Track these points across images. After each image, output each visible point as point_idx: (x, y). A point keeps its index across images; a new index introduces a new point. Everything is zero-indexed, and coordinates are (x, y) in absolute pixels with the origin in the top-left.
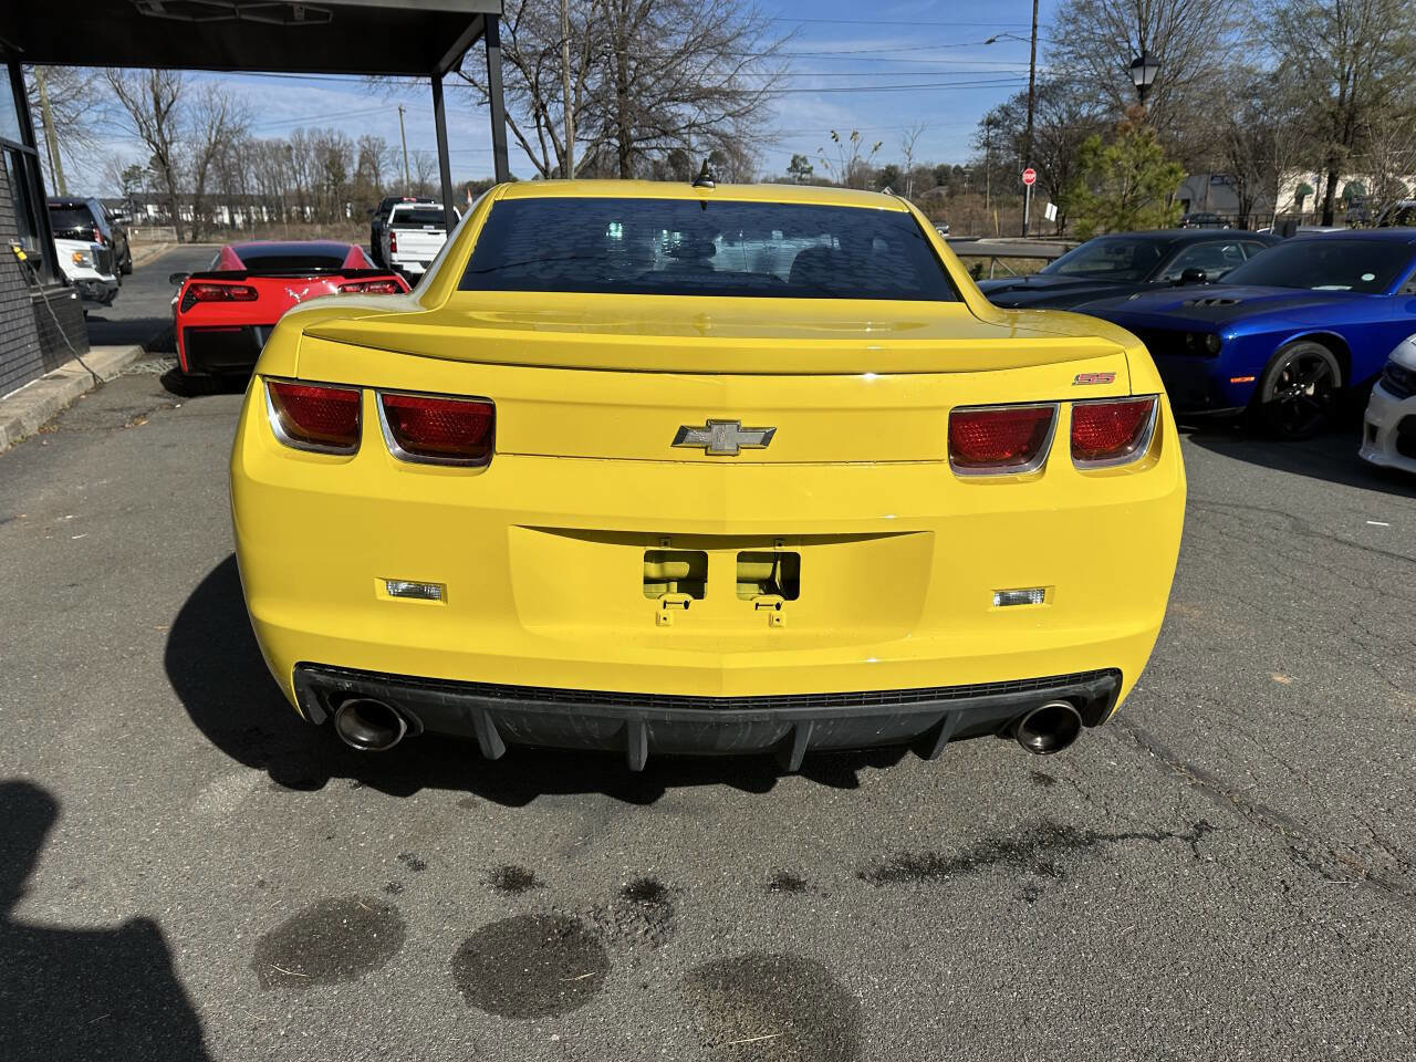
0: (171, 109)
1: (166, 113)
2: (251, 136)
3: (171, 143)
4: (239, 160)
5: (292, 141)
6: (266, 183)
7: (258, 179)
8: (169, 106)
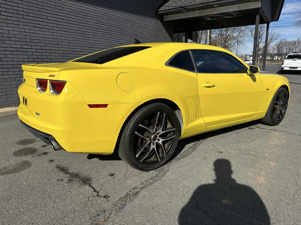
0: (262, 36)
1: (260, 37)
2: (287, 40)
3: (260, 43)
4: (283, 46)
5: (297, 40)
6: (288, 50)
7: (286, 49)
8: (261, 35)
